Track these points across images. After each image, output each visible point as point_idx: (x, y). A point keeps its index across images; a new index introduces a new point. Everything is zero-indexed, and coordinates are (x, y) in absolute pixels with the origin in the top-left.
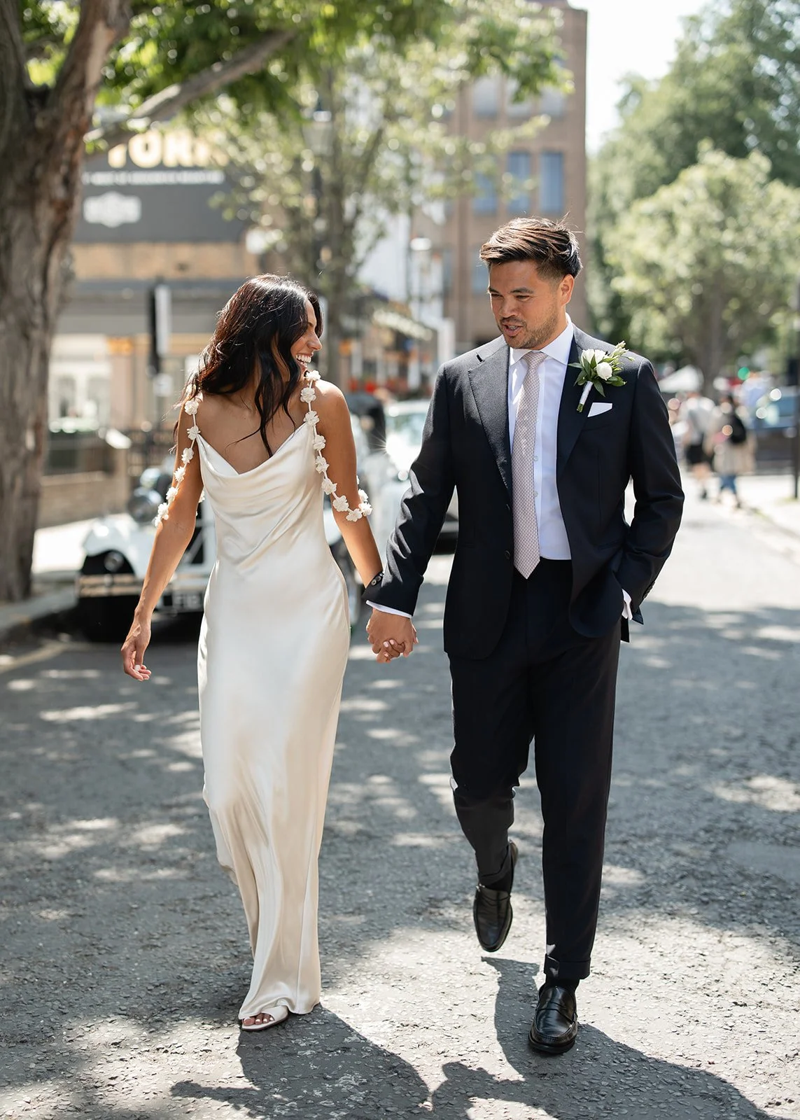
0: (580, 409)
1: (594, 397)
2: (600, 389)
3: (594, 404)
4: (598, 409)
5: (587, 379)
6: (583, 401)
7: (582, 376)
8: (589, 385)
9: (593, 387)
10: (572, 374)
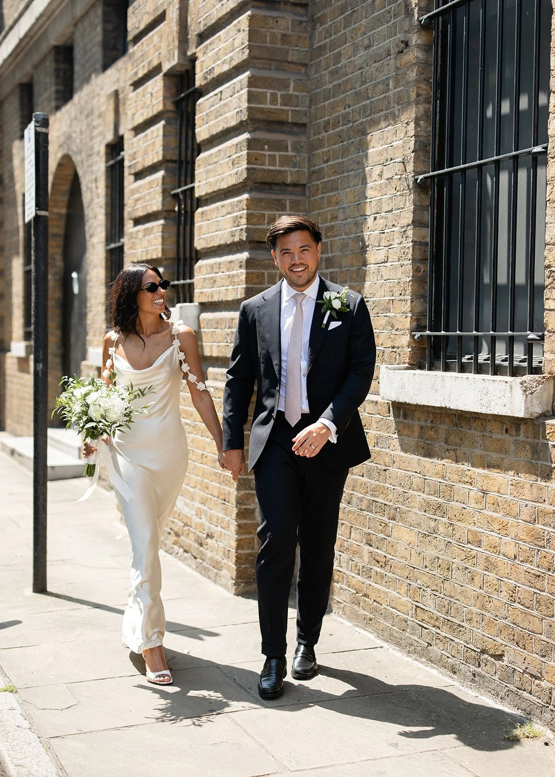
0: (323, 326)
4: (334, 325)
7: (325, 306)
9: (330, 313)
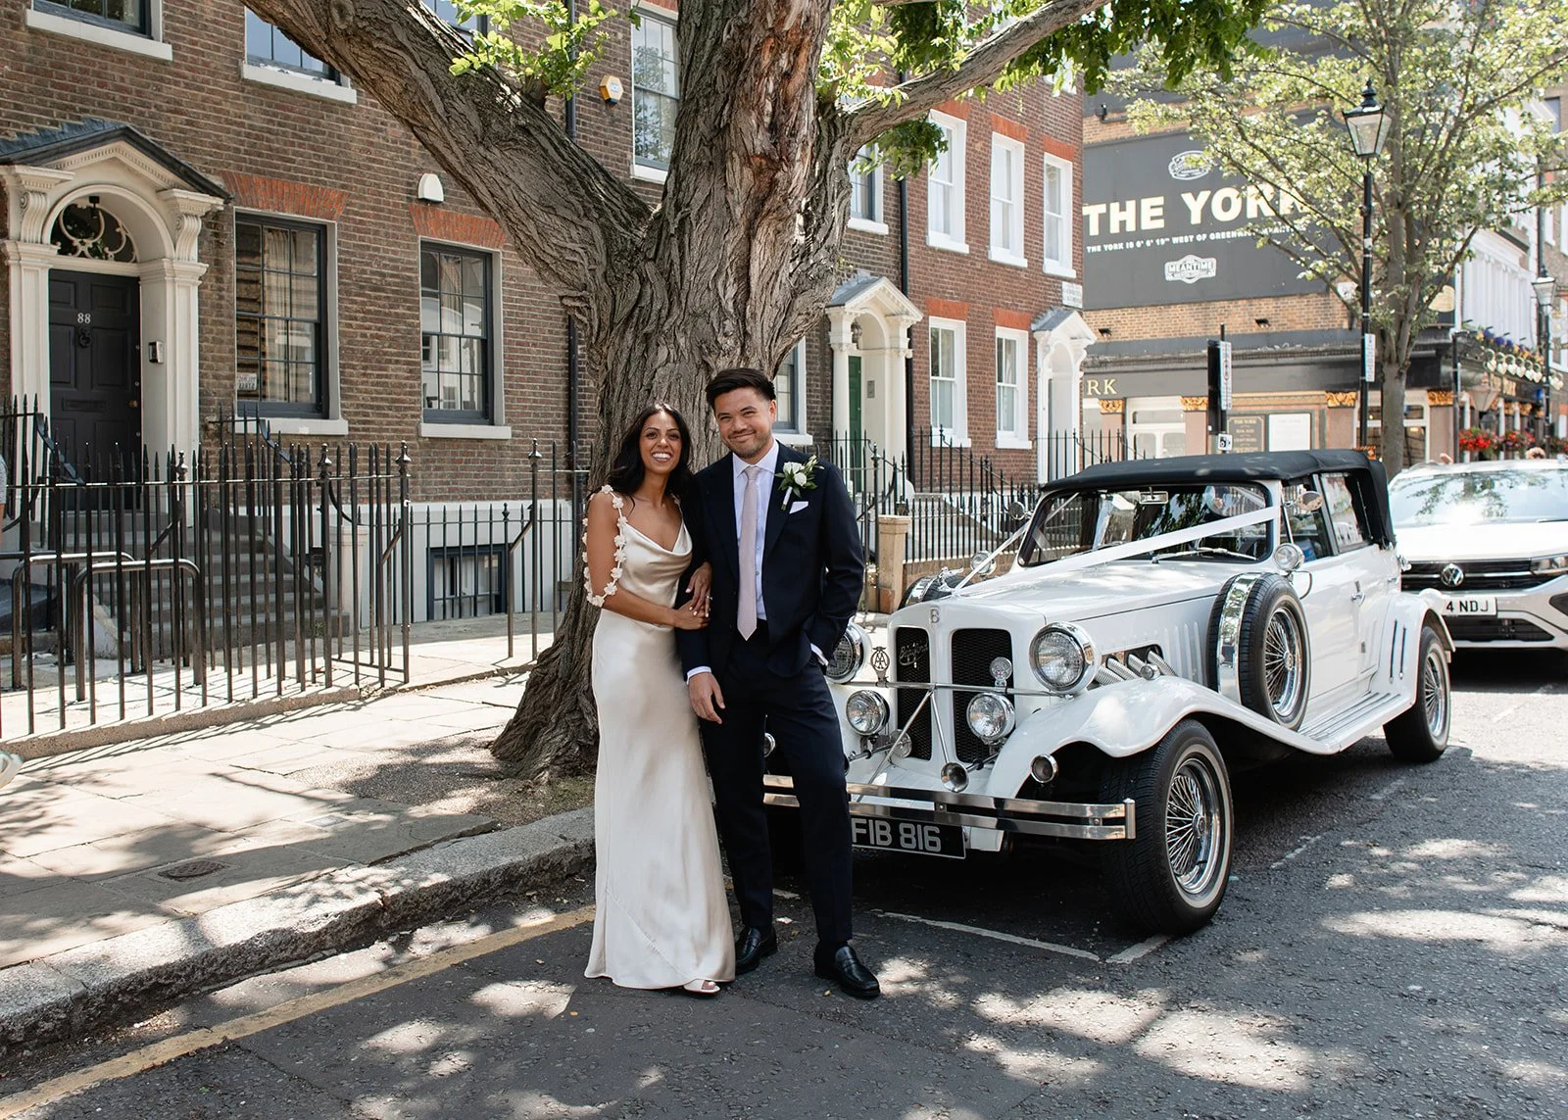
1: (793, 498)
2: (797, 492)
3: (795, 503)
5: (788, 485)
6: (785, 502)
8: (790, 489)
10: (777, 481)
